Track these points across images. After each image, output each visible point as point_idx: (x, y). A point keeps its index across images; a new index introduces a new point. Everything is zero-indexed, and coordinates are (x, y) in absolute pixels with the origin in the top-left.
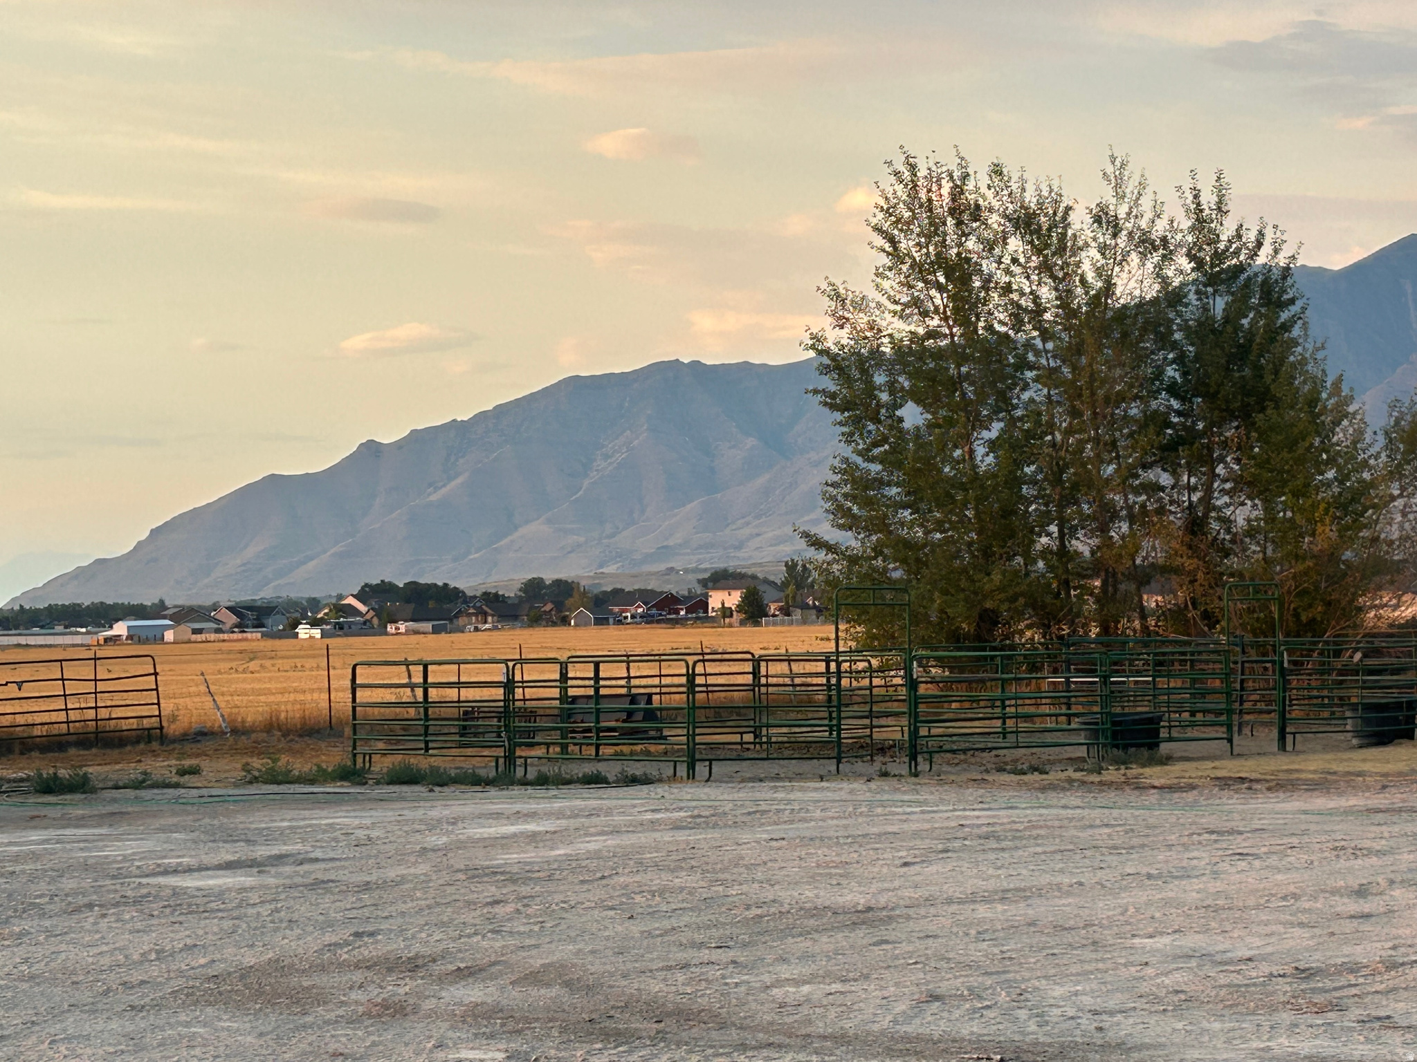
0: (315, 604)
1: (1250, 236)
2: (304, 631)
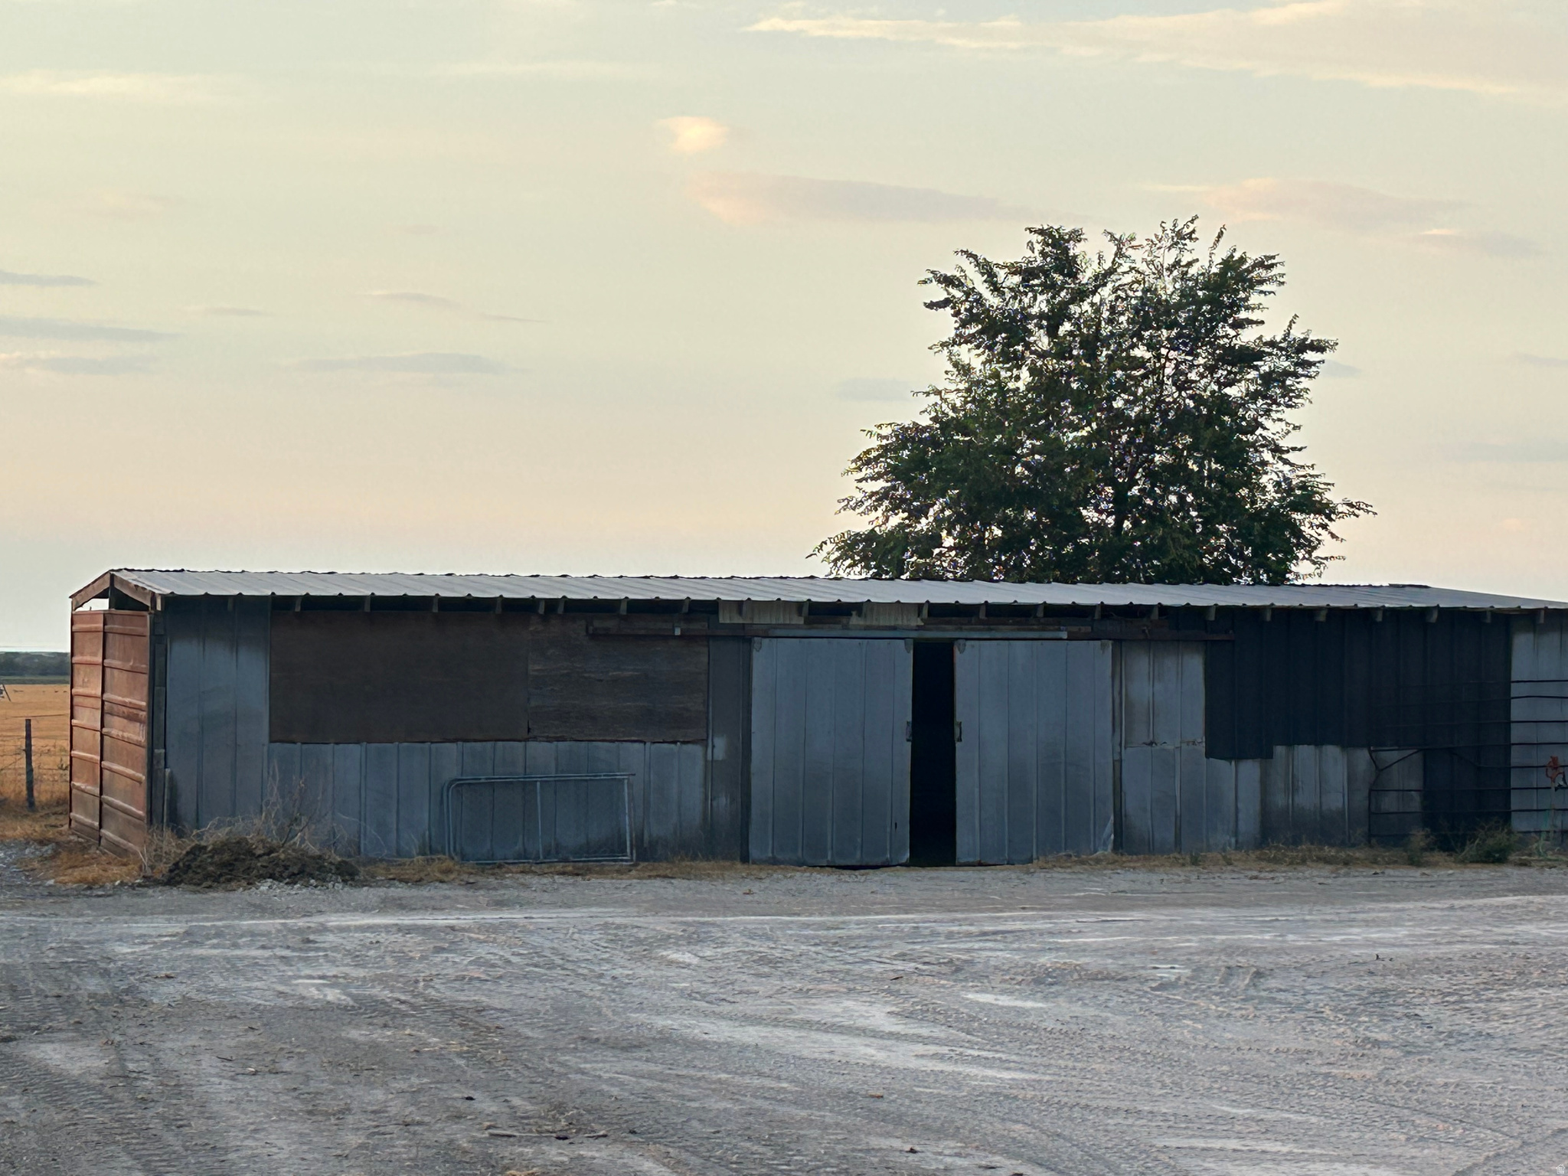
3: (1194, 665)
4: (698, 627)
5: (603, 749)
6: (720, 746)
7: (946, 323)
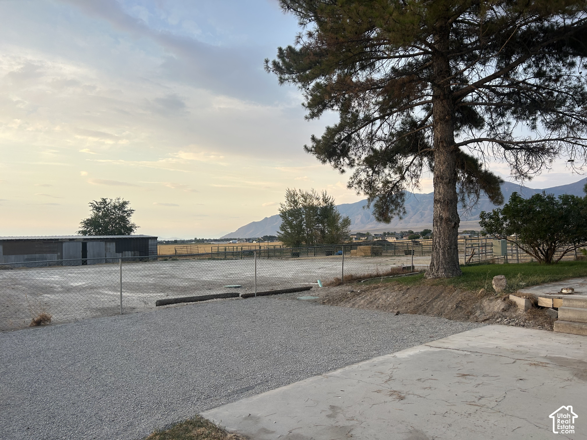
0: (256, 238)
1: (329, 198)
2: (254, 242)
3: (114, 244)
4: (56, 241)
5: (45, 255)
6: (59, 254)
7: (92, 208)
